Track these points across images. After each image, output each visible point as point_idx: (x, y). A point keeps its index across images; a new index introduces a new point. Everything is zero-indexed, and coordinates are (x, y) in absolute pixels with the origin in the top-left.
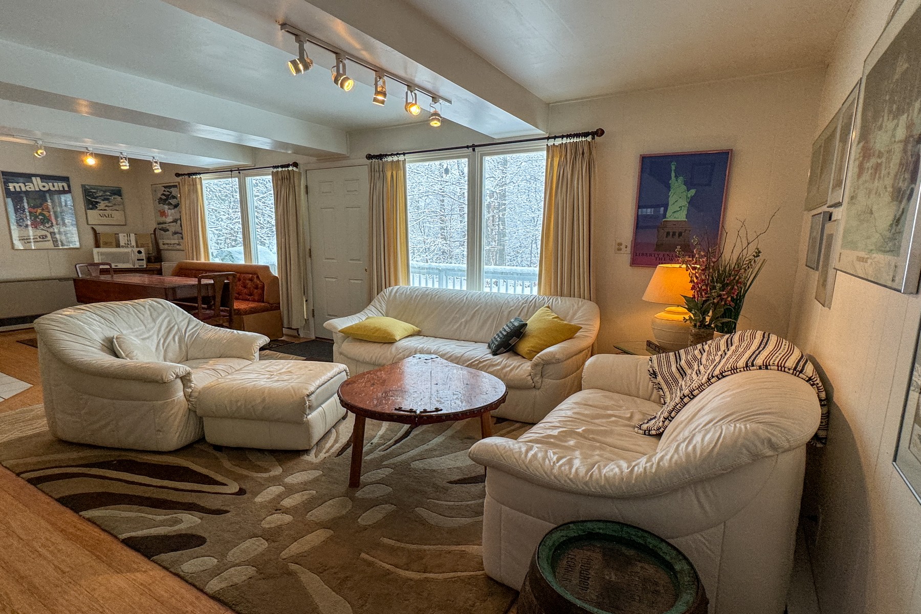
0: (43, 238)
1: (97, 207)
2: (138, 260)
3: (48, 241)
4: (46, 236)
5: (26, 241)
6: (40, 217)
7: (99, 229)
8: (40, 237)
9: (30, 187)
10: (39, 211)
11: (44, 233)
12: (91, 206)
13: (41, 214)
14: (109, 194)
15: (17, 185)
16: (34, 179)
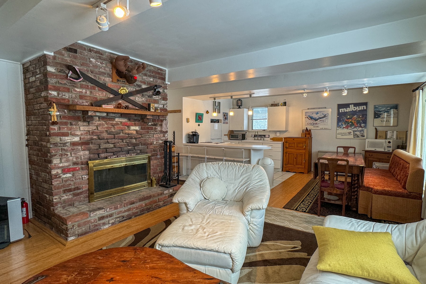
0: (349, 133)
1: (380, 117)
2: (388, 147)
3: (351, 135)
4: (351, 133)
5: (342, 135)
6: (350, 123)
7: (379, 129)
8: (348, 133)
9: (348, 110)
10: (350, 120)
11: (350, 131)
12: (377, 116)
13: (351, 122)
14: (389, 108)
15: (343, 109)
16: (350, 106)
